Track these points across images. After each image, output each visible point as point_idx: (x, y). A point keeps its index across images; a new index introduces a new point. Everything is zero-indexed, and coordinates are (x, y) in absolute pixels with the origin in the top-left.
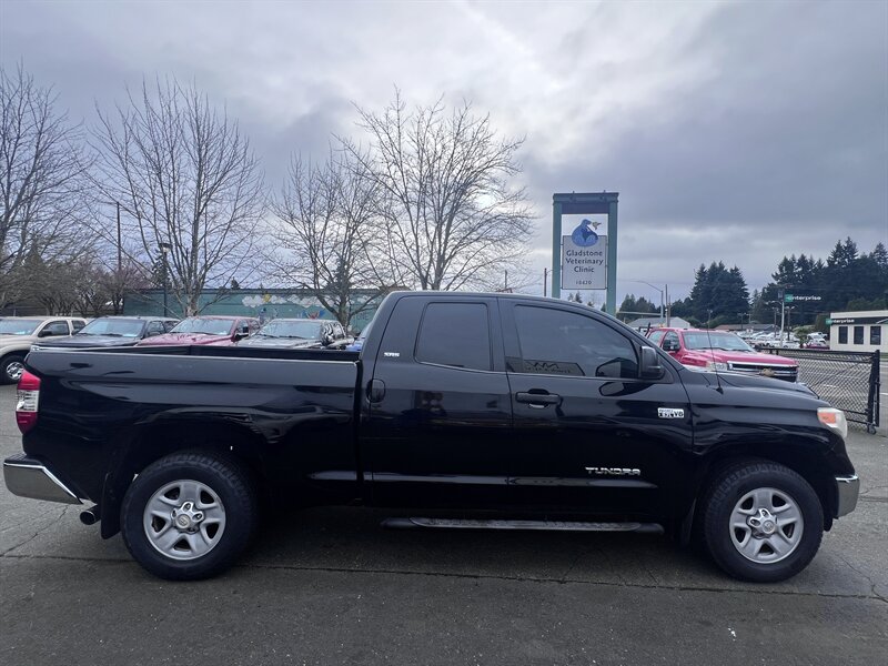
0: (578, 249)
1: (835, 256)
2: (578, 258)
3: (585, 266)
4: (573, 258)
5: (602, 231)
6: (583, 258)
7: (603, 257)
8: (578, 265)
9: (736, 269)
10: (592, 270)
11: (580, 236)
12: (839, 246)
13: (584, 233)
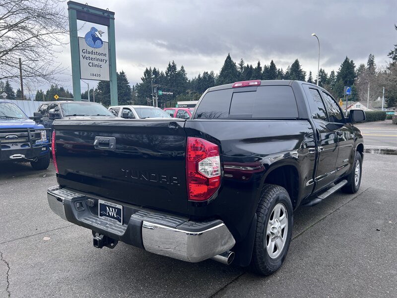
0: (90, 49)
1: (169, 71)
2: (91, 56)
3: (96, 63)
4: (87, 55)
5: (105, 38)
6: (93, 56)
7: (107, 58)
8: (91, 61)
9: (123, 73)
10: (100, 66)
11: (91, 39)
12: (169, 65)
13: (93, 38)
